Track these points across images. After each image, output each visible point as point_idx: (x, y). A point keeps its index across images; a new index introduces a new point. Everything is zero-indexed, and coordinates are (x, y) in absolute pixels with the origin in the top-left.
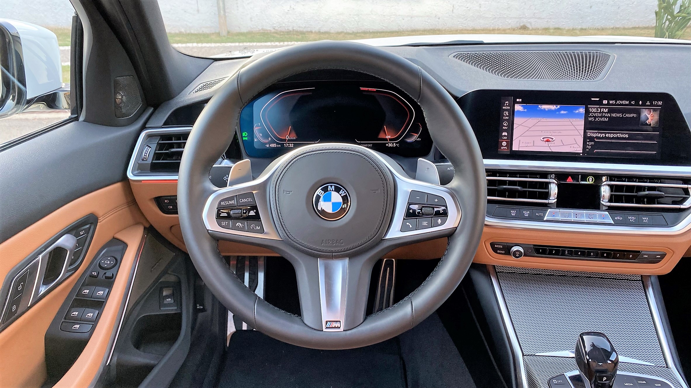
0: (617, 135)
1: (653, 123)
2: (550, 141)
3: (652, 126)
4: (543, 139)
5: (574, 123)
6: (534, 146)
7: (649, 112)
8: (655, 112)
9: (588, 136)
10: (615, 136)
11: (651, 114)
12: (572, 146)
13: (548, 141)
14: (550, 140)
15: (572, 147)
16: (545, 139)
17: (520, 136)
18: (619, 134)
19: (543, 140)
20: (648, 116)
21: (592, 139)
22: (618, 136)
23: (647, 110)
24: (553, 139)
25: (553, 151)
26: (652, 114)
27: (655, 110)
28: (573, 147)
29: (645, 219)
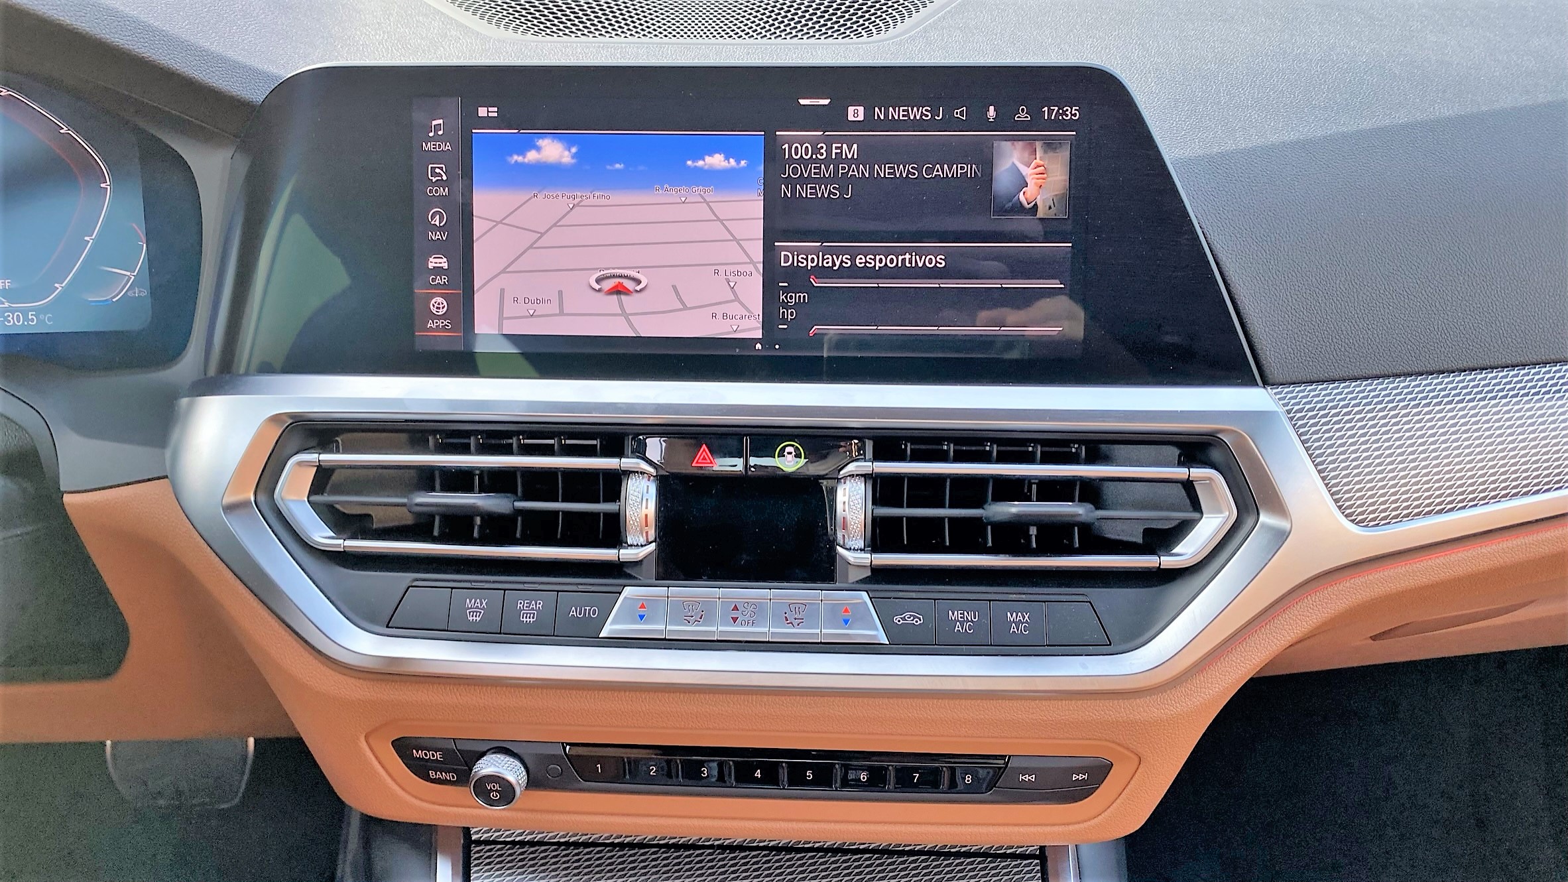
0: (900, 258)
1: (1044, 201)
2: (626, 292)
3: (1040, 214)
4: (598, 281)
5: (723, 210)
6: (562, 313)
7: (1026, 155)
8: (1051, 154)
9: (783, 264)
10: (892, 261)
11: (1038, 161)
12: (719, 310)
13: (619, 291)
14: (629, 284)
15: (719, 316)
16: (609, 284)
17: (504, 271)
18: (907, 256)
19: (597, 287)
20: (1026, 171)
21: (797, 277)
22: (904, 260)
23: (1020, 143)
24: (639, 282)
25: (644, 334)
26: (1042, 163)
27: (1051, 145)
28: (725, 316)
29: (1018, 619)
